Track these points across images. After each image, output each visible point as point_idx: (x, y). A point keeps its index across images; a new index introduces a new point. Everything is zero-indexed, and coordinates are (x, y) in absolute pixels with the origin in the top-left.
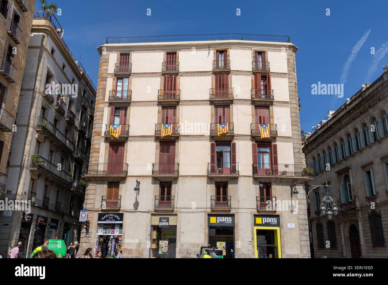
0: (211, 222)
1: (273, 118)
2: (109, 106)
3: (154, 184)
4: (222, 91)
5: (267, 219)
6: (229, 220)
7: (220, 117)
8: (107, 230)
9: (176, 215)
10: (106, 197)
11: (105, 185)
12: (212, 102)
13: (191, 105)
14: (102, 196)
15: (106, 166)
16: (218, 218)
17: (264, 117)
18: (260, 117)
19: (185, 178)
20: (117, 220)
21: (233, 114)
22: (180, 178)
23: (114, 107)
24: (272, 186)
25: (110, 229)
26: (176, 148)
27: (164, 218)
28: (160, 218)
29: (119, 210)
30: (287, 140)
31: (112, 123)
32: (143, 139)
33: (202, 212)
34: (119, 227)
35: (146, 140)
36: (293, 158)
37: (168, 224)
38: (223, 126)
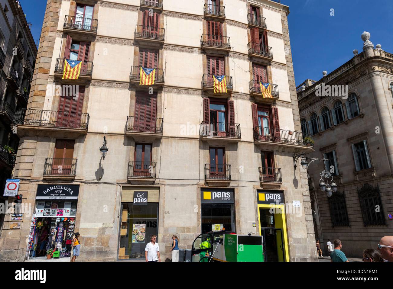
0: (205, 198)
1: (271, 79)
2: (63, 36)
3: (127, 145)
4: (215, 40)
5: (270, 195)
6: (227, 196)
7: (213, 70)
8: (51, 210)
9: (158, 188)
10: (52, 160)
11: (51, 143)
12: (203, 51)
13: (178, 51)
14: (46, 159)
15: (55, 115)
16: (213, 193)
17: (261, 77)
18: (258, 76)
19: (170, 140)
20: (68, 194)
21: (228, 67)
22: (164, 140)
23: (71, 39)
24: (275, 156)
25: (56, 208)
26: (159, 101)
27: (141, 193)
28: (135, 192)
29: (73, 180)
30: (286, 105)
31: (66, 58)
32: (112, 85)
33: (193, 185)
34: (70, 206)
35: (117, 87)
36: (294, 126)
37: (146, 201)
38: (220, 78)
